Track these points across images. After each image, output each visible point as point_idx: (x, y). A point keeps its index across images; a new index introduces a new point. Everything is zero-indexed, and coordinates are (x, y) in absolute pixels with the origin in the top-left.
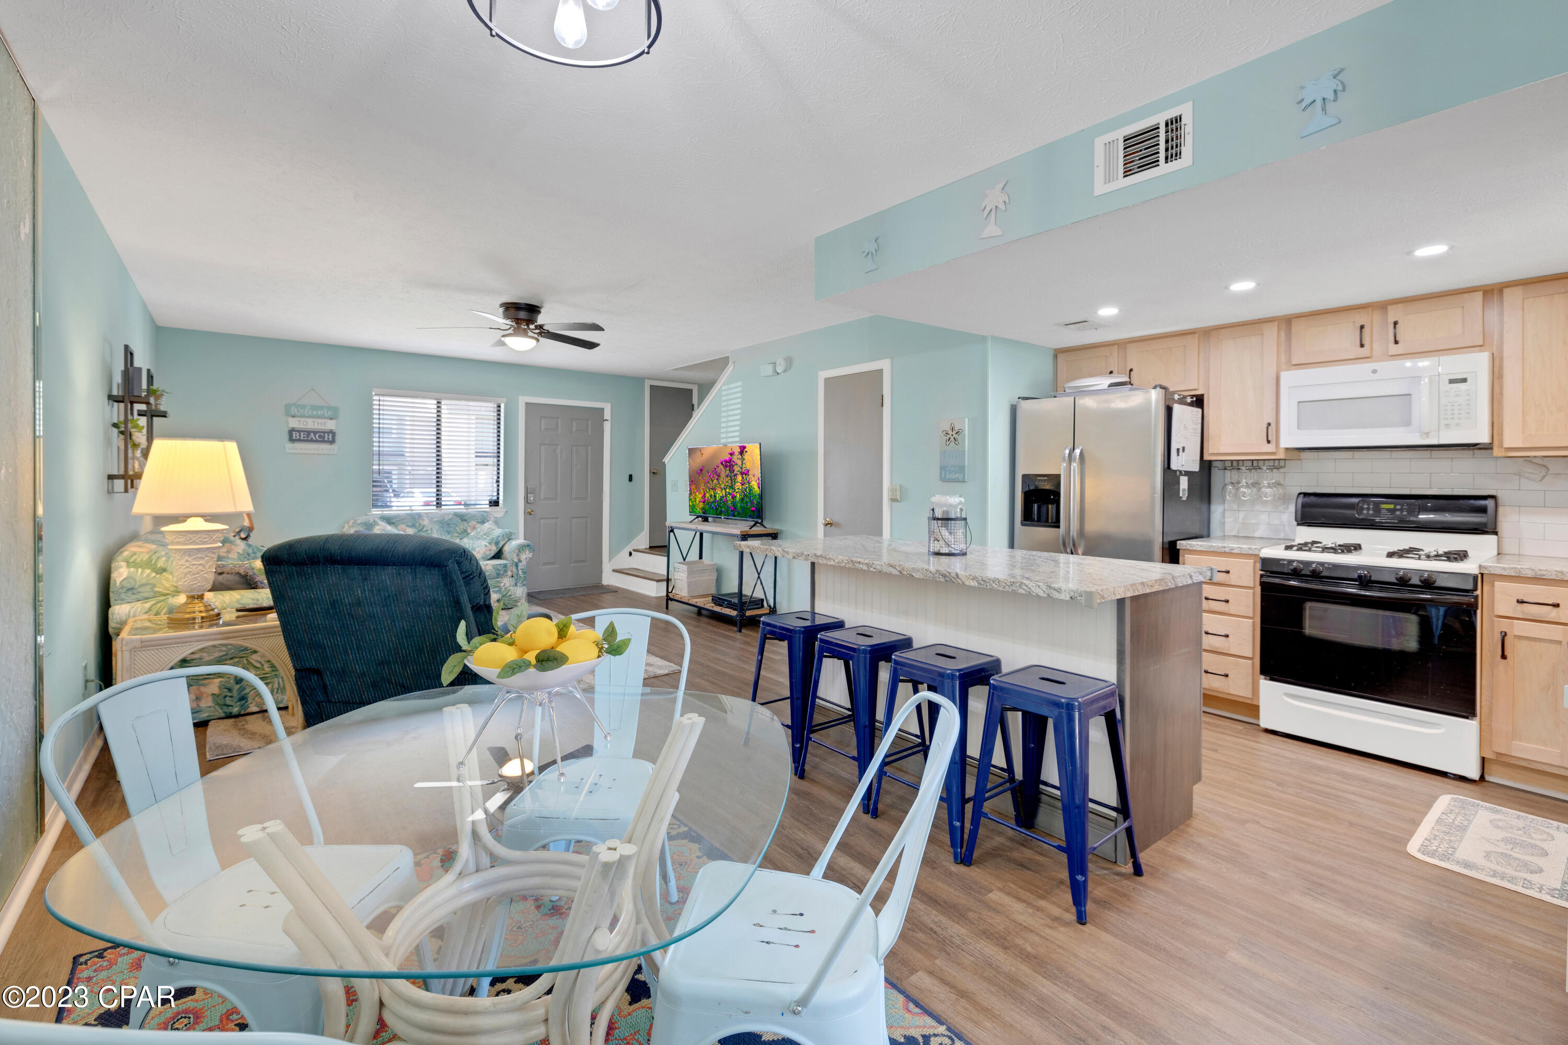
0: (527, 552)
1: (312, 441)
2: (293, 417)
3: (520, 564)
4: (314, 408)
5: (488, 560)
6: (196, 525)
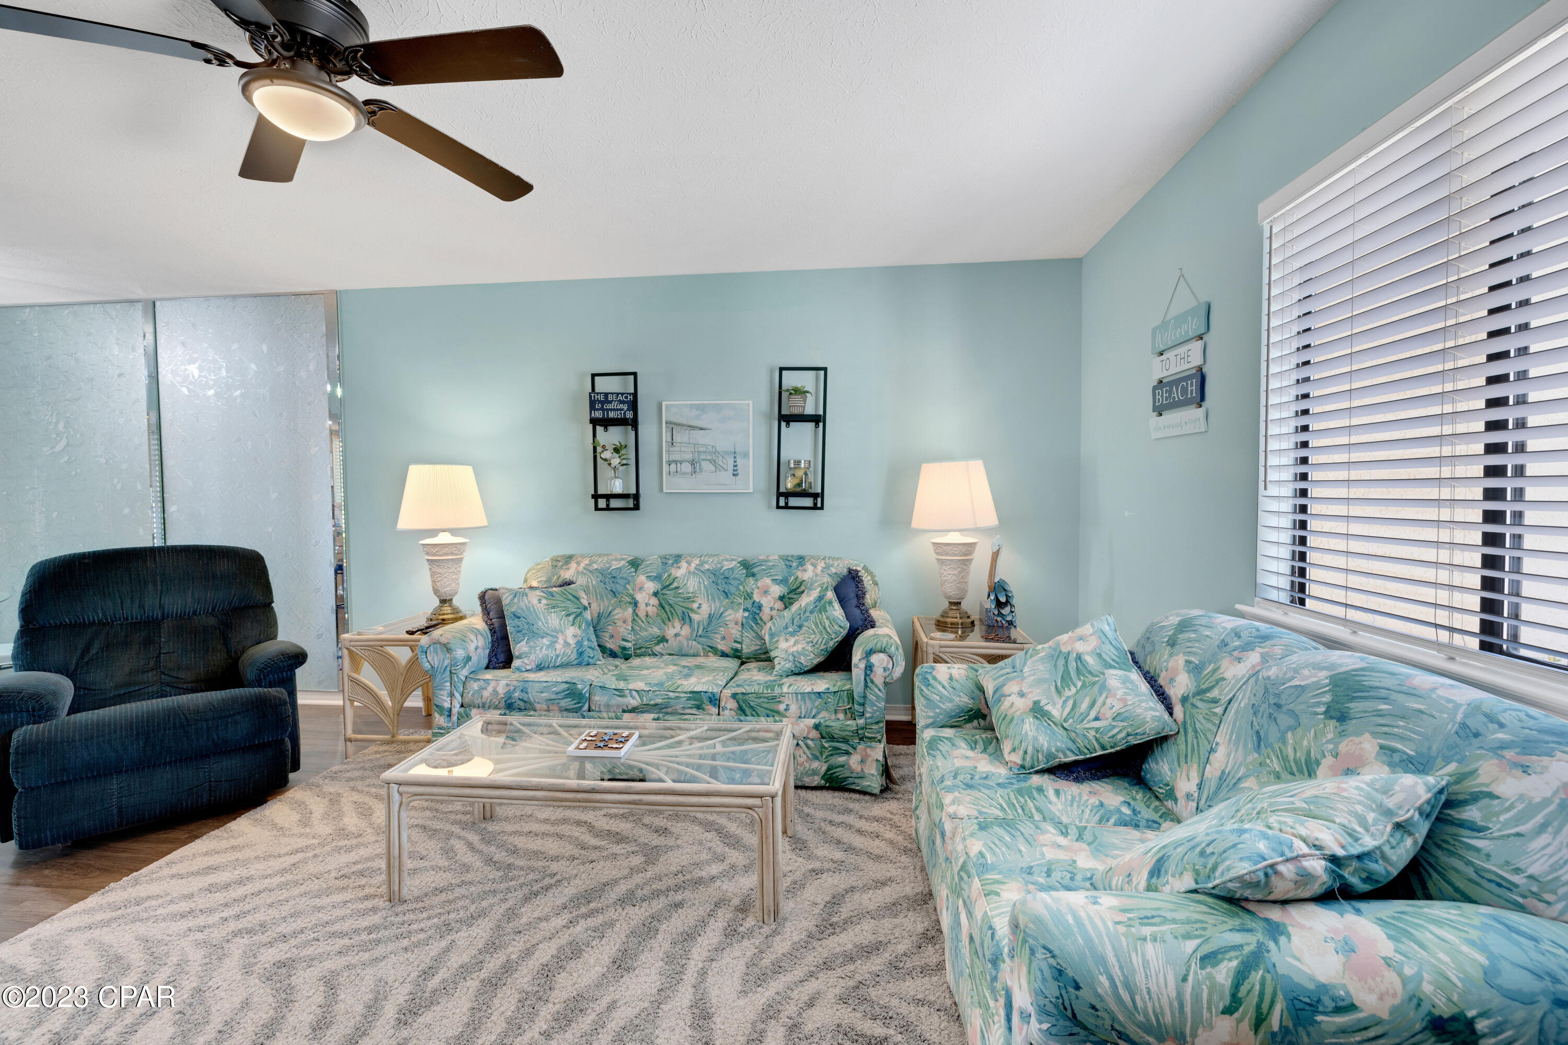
1: (1176, 403)
2: (1158, 355)
4: (1178, 321)
6: (444, 538)
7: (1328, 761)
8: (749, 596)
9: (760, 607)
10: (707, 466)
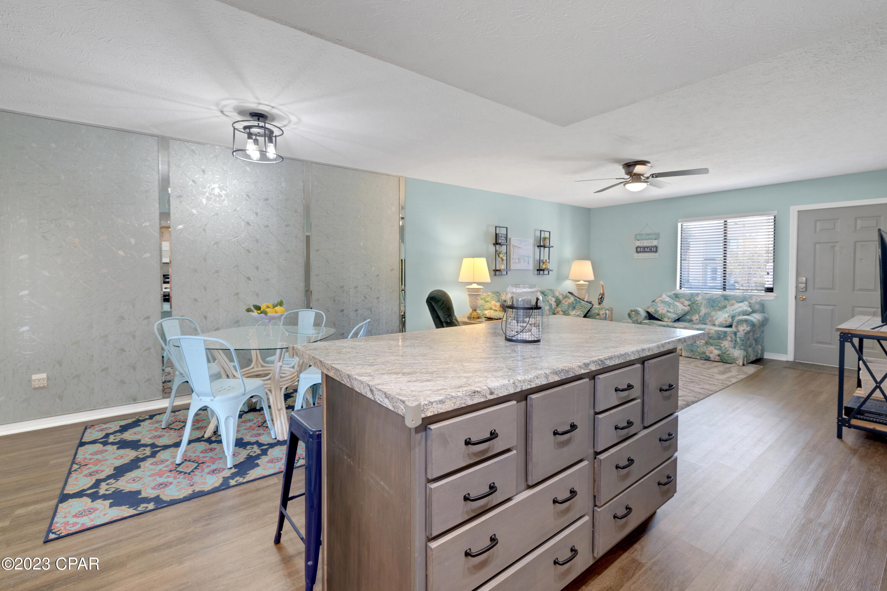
0: (745, 326)
1: (646, 252)
2: (638, 240)
3: (738, 333)
4: (647, 234)
5: (723, 327)
6: (475, 286)
7: (728, 305)
8: (548, 302)
9: (551, 305)
10: (522, 261)
